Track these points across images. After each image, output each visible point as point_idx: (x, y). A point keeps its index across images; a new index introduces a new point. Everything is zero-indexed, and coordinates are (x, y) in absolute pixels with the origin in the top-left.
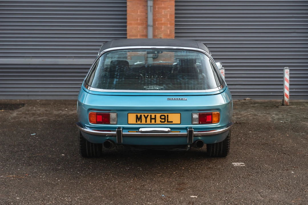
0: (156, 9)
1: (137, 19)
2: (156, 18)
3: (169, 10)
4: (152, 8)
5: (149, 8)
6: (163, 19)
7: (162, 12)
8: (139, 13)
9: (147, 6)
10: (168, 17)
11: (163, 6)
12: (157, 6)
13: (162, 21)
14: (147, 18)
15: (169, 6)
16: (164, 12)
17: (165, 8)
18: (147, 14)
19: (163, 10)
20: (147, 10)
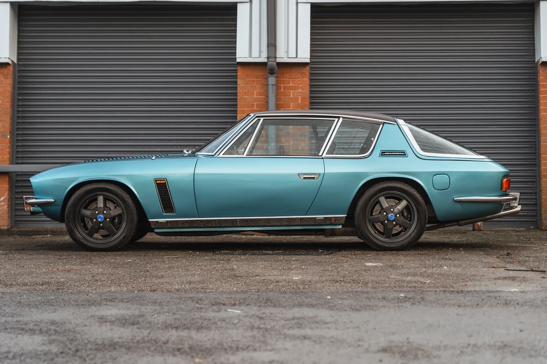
0: (281, 90)
1: (253, 105)
2: (282, 103)
3: (300, 90)
4: (274, 87)
5: (270, 87)
6: (292, 103)
7: (290, 95)
8: (255, 96)
9: (268, 85)
10: (300, 102)
11: (291, 84)
12: (282, 86)
13: (290, 107)
14: (267, 102)
15: (300, 85)
16: (293, 94)
17: (294, 88)
18: (267, 96)
19: (292, 91)
20: (267, 91)
